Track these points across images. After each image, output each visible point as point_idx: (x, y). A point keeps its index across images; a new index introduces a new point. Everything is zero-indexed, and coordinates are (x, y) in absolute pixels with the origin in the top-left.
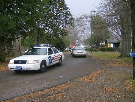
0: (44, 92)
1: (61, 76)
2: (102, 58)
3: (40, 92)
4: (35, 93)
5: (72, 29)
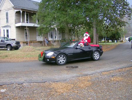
0: (127, 69)
3: (124, 69)
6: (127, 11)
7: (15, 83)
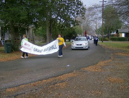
0: (49, 81)
1: (68, 66)
2: (112, 48)
3: (45, 80)
4: (40, 82)
5: (83, 19)
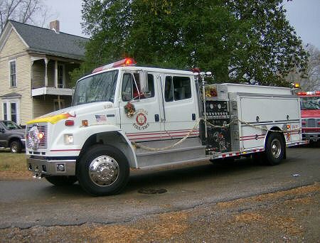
3: (272, 194)
4: (264, 196)
6: (297, 59)
7: (13, 226)
